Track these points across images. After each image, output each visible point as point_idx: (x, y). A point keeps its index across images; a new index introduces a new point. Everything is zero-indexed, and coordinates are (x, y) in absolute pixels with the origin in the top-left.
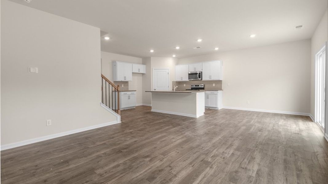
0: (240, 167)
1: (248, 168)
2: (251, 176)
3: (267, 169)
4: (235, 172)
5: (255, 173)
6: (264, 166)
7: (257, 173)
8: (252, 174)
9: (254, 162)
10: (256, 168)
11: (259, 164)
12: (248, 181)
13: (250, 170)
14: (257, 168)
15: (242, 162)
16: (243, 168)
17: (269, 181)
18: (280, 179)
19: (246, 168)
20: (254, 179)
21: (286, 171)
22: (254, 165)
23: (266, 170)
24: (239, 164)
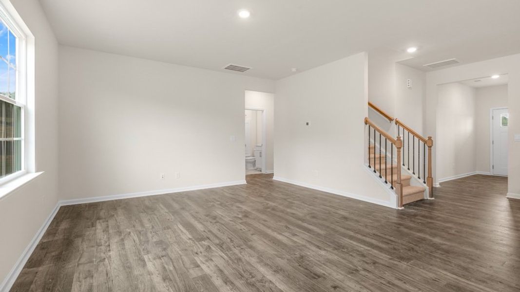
0: (167, 255)
1: (158, 260)
2: (148, 253)
3: (136, 273)
4: (165, 248)
5: (146, 260)
6: (141, 275)
7: (144, 261)
8: (148, 256)
9: (158, 272)
10: (150, 266)
11: (150, 274)
12: (146, 249)
13: (154, 259)
14: (148, 266)
15: (172, 262)
16: (163, 256)
17: (127, 260)
18: (115, 271)
19: (160, 258)
20: (142, 253)
21: (109, 288)
22: (156, 268)
23: (137, 271)
24: (172, 258)
